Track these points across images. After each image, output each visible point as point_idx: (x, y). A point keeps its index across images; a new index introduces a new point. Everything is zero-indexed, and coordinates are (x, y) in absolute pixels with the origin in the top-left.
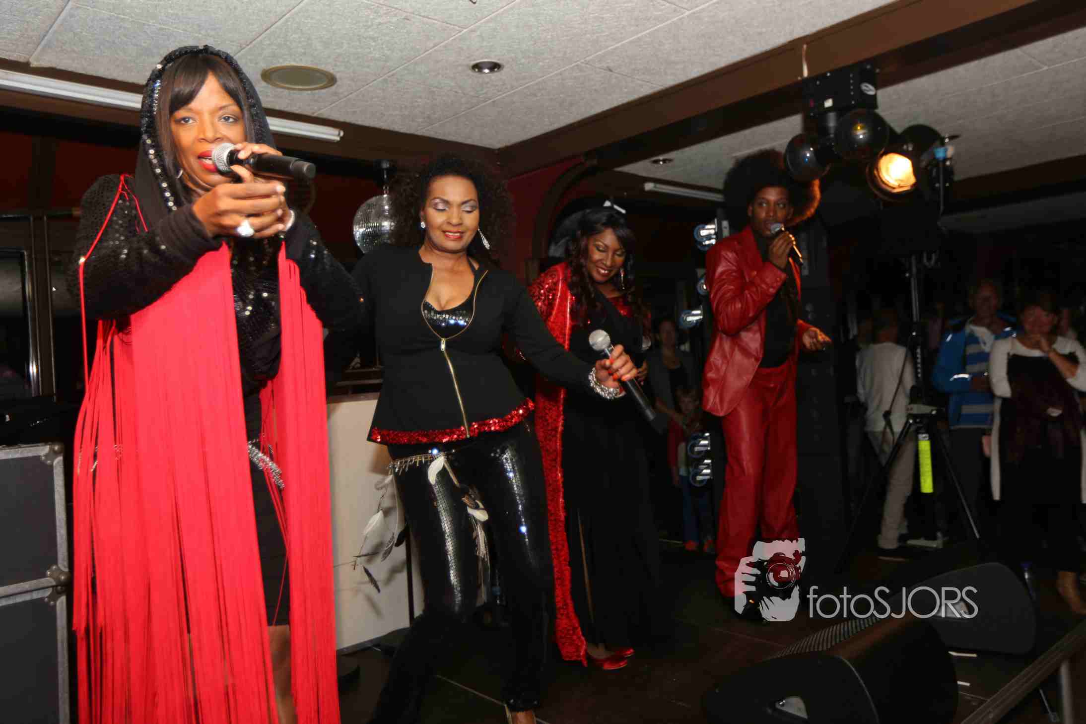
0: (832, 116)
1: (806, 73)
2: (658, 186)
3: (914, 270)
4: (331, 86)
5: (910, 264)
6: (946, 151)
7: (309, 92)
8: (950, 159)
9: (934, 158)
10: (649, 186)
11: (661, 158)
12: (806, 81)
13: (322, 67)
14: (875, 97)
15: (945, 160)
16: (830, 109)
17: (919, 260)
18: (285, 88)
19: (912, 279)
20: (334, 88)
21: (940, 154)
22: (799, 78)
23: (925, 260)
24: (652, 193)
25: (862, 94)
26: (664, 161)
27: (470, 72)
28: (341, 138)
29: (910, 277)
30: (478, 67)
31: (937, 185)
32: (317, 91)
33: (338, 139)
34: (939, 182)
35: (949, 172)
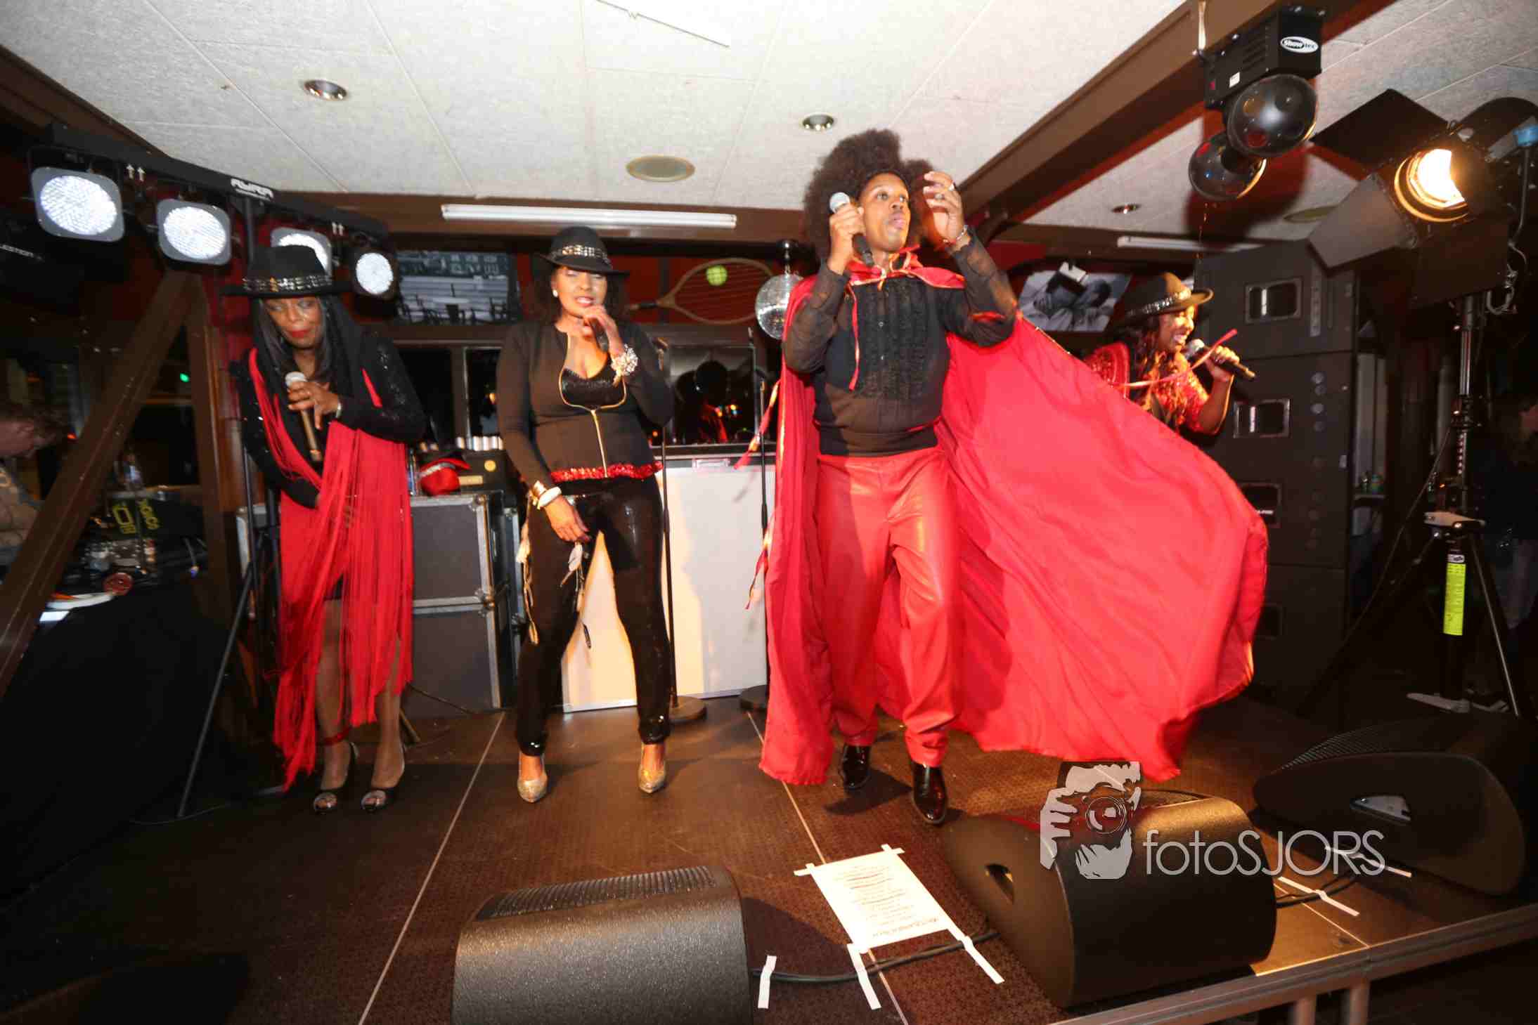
1: (1202, 43)
2: (1139, 240)
3: (1469, 319)
4: (692, 171)
5: (1463, 311)
10: (1123, 242)
12: (1203, 55)
16: (1238, 86)
17: (1479, 304)
19: (1465, 333)
20: (698, 176)
21: (1526, 136)
22: (1195, 53)
23: (1488, 304)
24: (1129, 250)
25: (1287, 53)
26: (1130, 208)
27: (799, 128)
28: (737, 223)
29: (1460, 331)
30: (808, 122)
33: (734, 224)
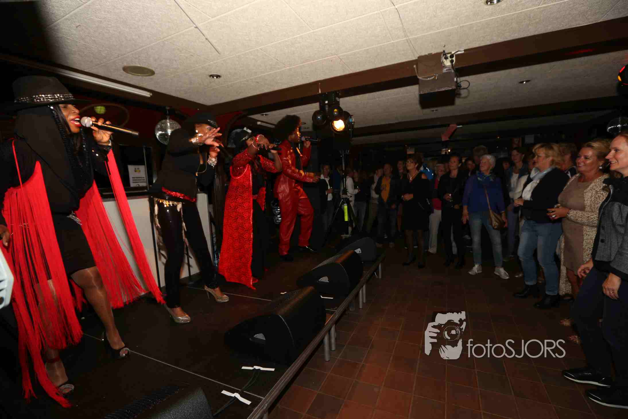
0: (327, 106)
1: (320, 92)
2: (262, 123)
3: (343, 155)
4: (152, 75)
5: (342, 153)
6: (352, 120)
7: (140, 77)
8: (354, 122)
9: (349, 121)
10: (259, 123)
11: (264, 114)
12: (319, 94)
13: (150, 68)
14: (339, 101)
15: (352, 122)
16: (327, 104)
17: (345, 152)
18: (131, 74)
19: (343, 158)
20: (152, 77)
21: (351, 121)
22: (318, 93)
23: (346, 152)
24: (259, 125)
25: (336, 100)
26: (266, 115)
27: (209, 77)
28: (151, 96)
29: (342, 157)
30: (212, 76)
31: (350, 130)
32: (144, 77)
33: (149, 96)
34: (350, 129)
35: (353, 126)
